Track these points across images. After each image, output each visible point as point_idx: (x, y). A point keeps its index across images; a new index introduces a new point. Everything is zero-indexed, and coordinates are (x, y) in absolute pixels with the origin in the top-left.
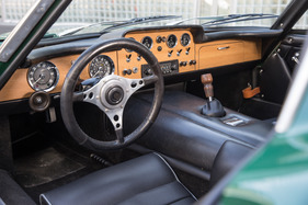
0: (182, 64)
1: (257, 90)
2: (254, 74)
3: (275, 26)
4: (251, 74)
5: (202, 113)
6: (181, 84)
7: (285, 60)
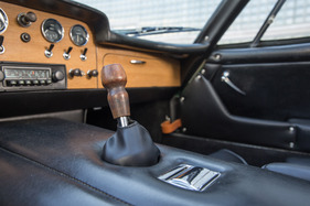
0: (73, 74)
1: (177, 123)
2: (172, 104)
3: (200, 39)
4: (169, 106)
5: (104, 159)
6: (79, 111)
7: (212, 82)
